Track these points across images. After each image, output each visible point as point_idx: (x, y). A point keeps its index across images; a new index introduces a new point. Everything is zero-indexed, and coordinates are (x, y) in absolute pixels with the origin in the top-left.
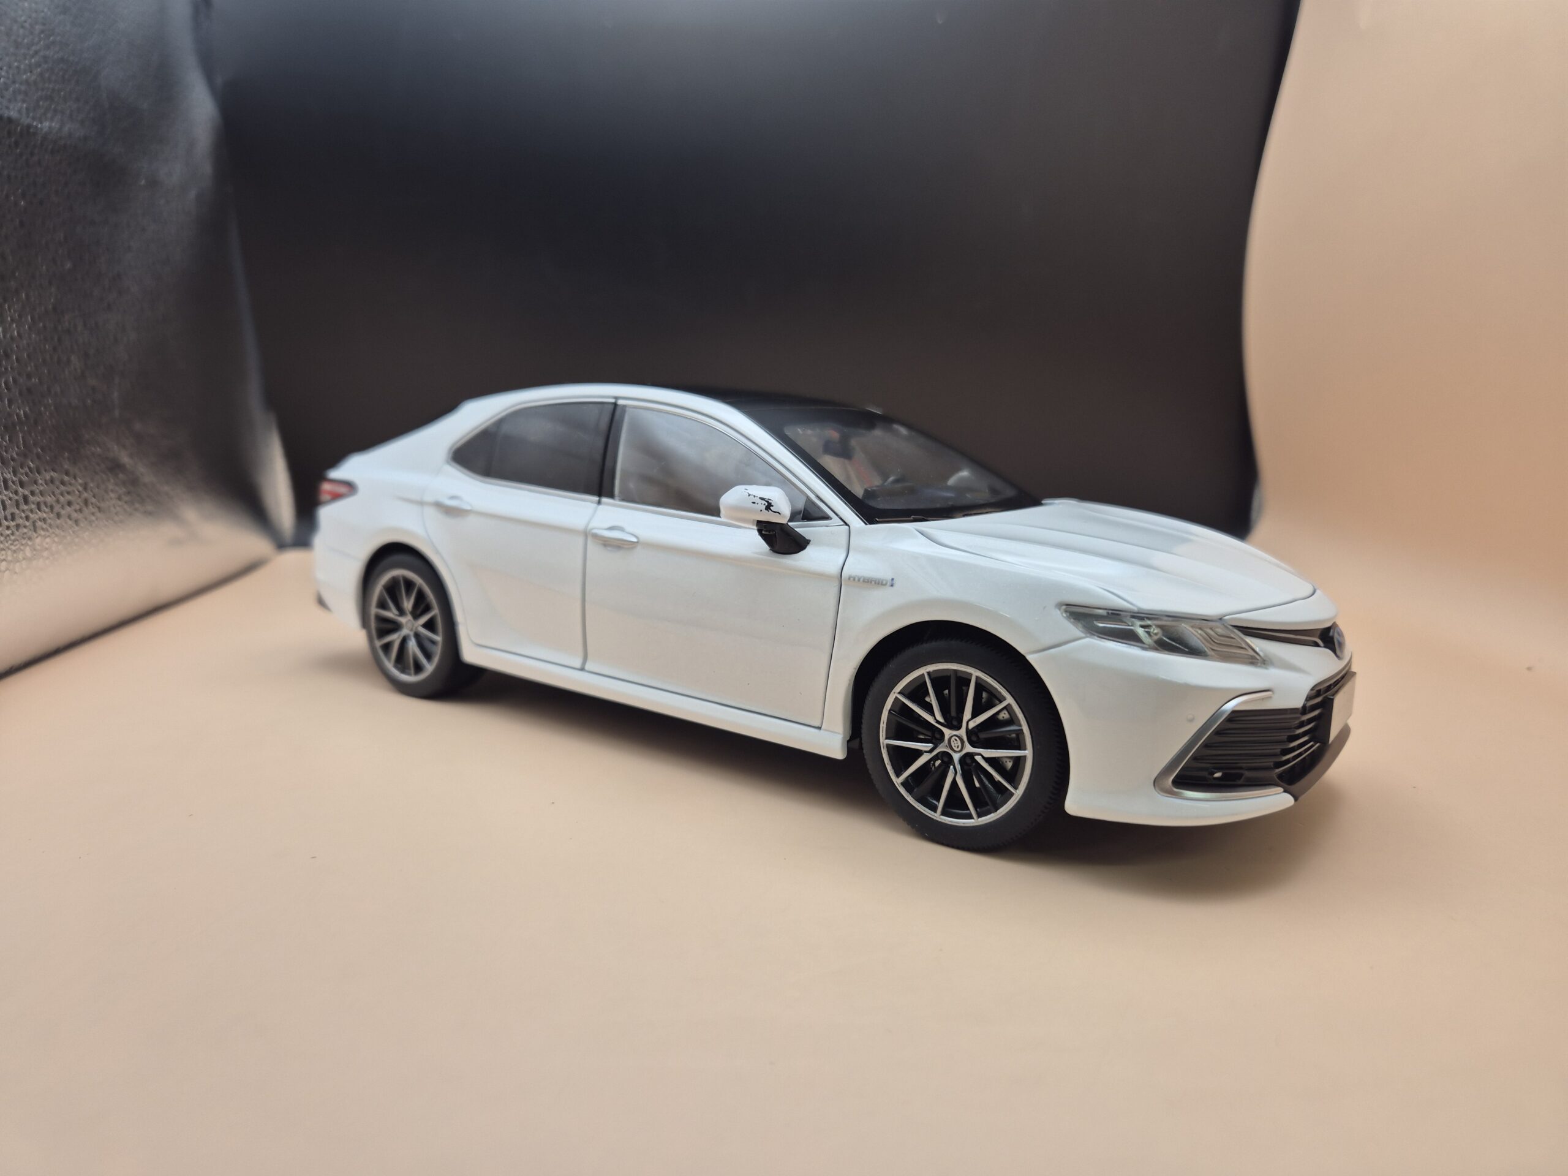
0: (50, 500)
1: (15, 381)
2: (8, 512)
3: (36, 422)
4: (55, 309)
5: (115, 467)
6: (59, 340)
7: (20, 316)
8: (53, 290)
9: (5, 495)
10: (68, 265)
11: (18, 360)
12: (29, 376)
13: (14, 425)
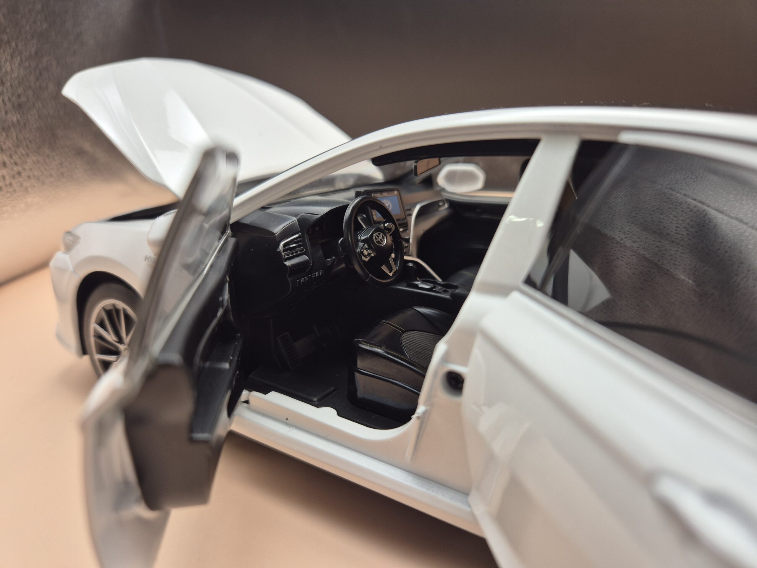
0: (36, 173)
1: (9, 99)
2: (7, 182)
3: (25, 125)
4: (36, 53)
5: (80, 153)
6: (40, 74)
7: (12, 58)
8: (35, 41)
9: (4, 172)
10: (45, 26)
11: (11, 86)
12: (19, 96)
13: (9, 128)
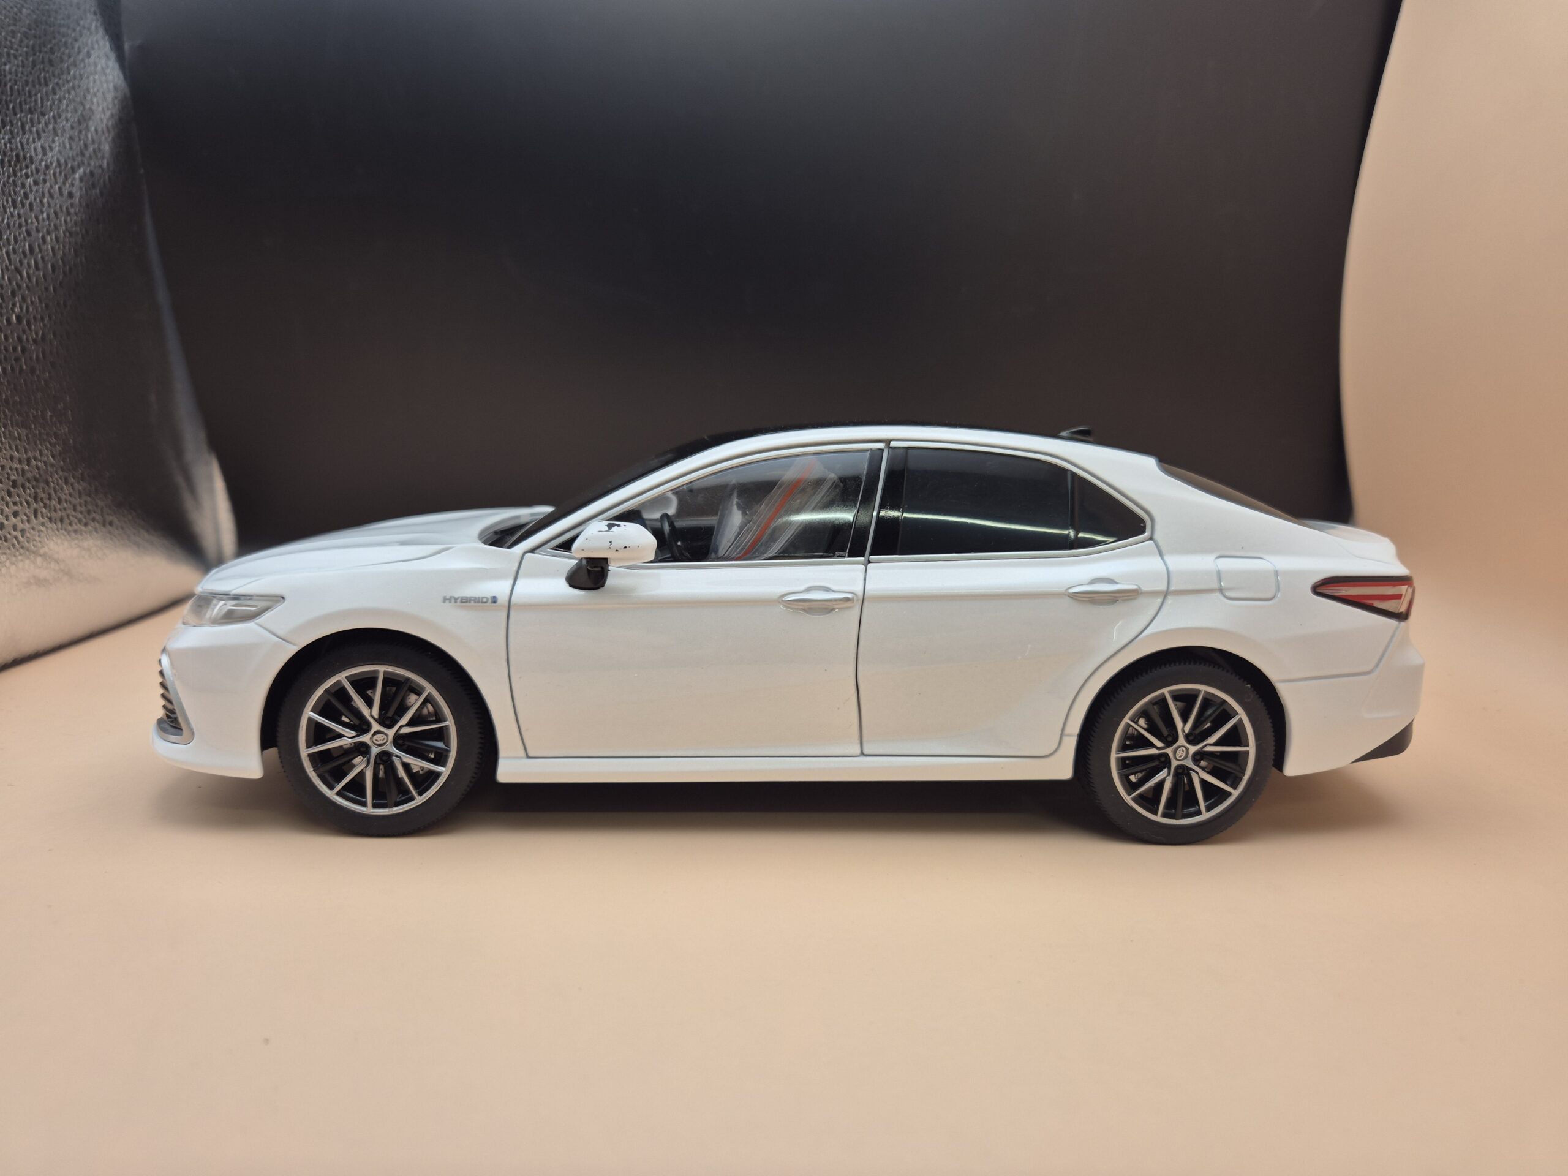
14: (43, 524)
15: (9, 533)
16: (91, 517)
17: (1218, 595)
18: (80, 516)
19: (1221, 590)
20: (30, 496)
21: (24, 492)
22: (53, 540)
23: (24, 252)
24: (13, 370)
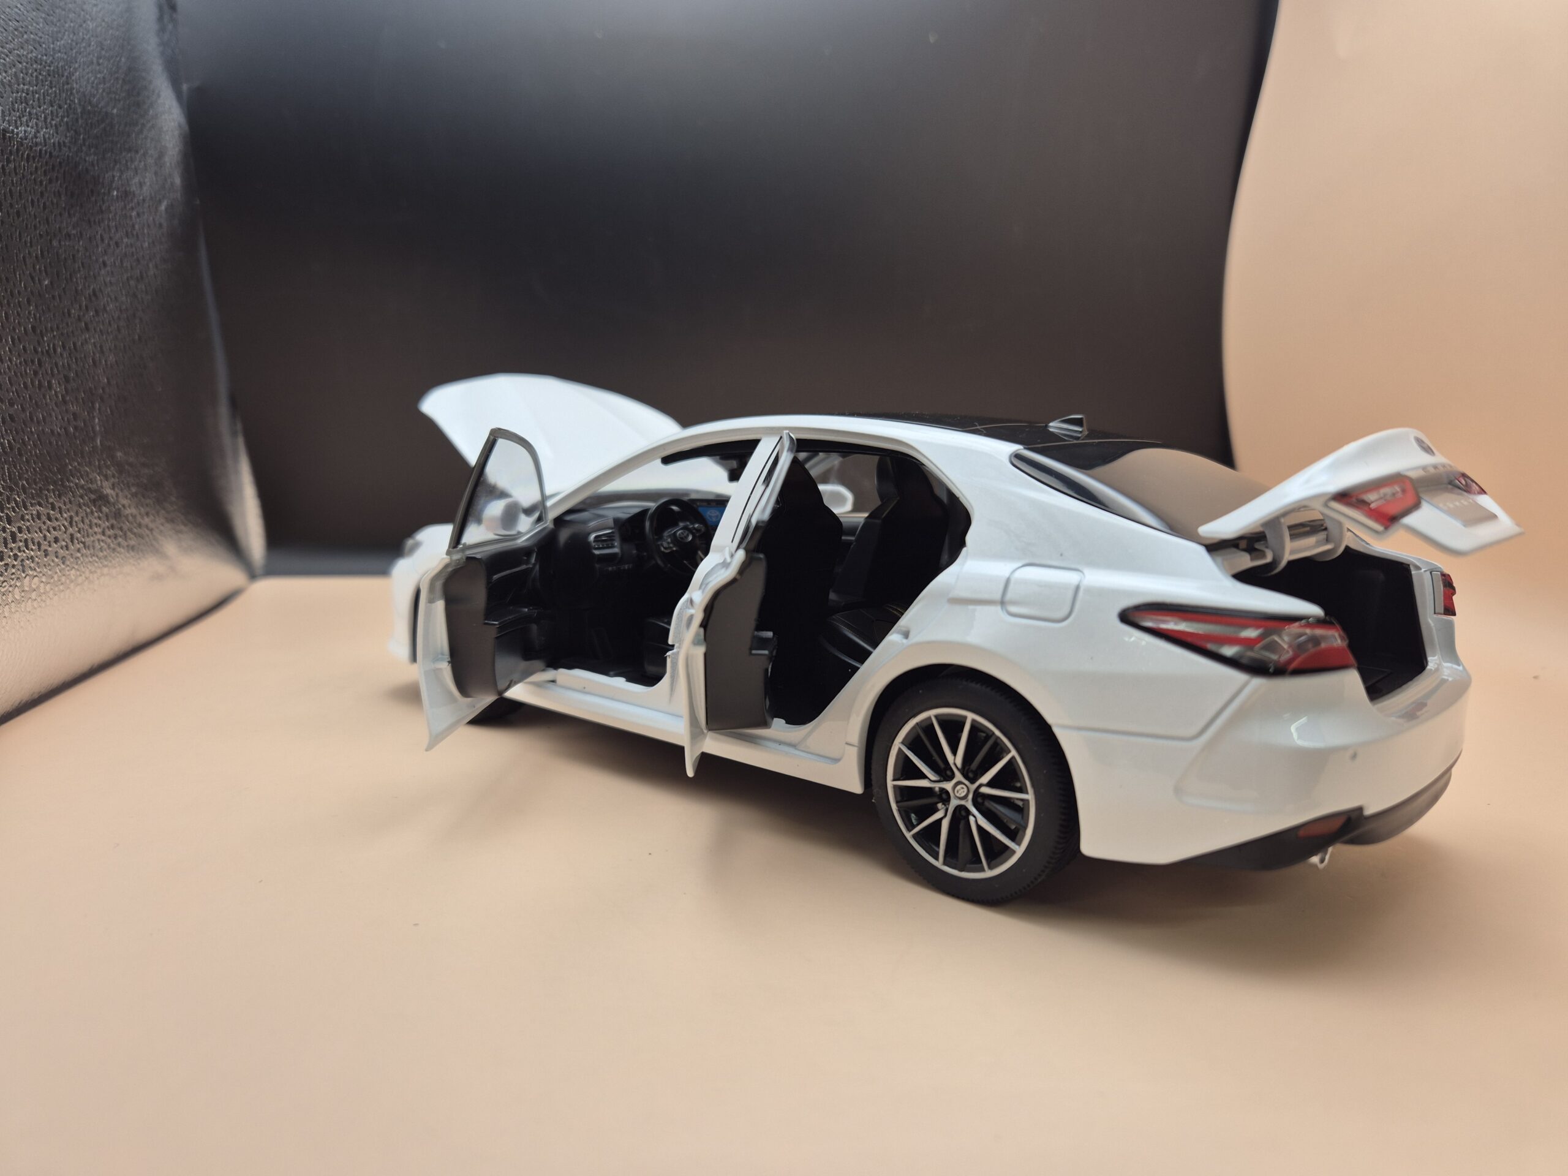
0: (37, 536)
3: (20, 453)
5: (98, 499)
6: (40, 363)
8: (32, 308)
10: (46, 282)
14: (79, 550)
15: (53, 561)
16: (117, 541)
17: (999, 608)
18: (109, 541)
19: (1002, 603)
20: (66, 519)
21: (62, 516)
22: (88, 568)
23: (37, 257)
24: (32, 383)
